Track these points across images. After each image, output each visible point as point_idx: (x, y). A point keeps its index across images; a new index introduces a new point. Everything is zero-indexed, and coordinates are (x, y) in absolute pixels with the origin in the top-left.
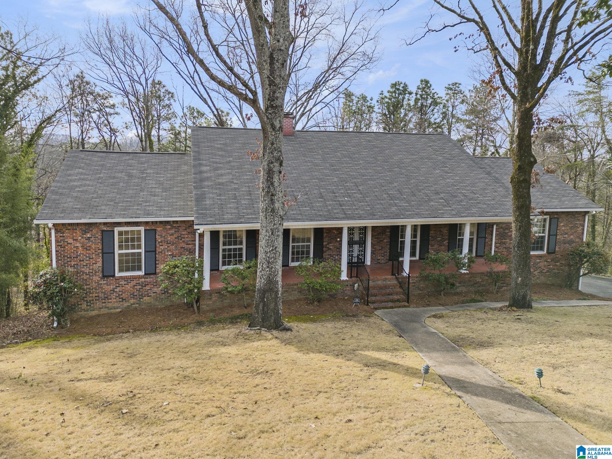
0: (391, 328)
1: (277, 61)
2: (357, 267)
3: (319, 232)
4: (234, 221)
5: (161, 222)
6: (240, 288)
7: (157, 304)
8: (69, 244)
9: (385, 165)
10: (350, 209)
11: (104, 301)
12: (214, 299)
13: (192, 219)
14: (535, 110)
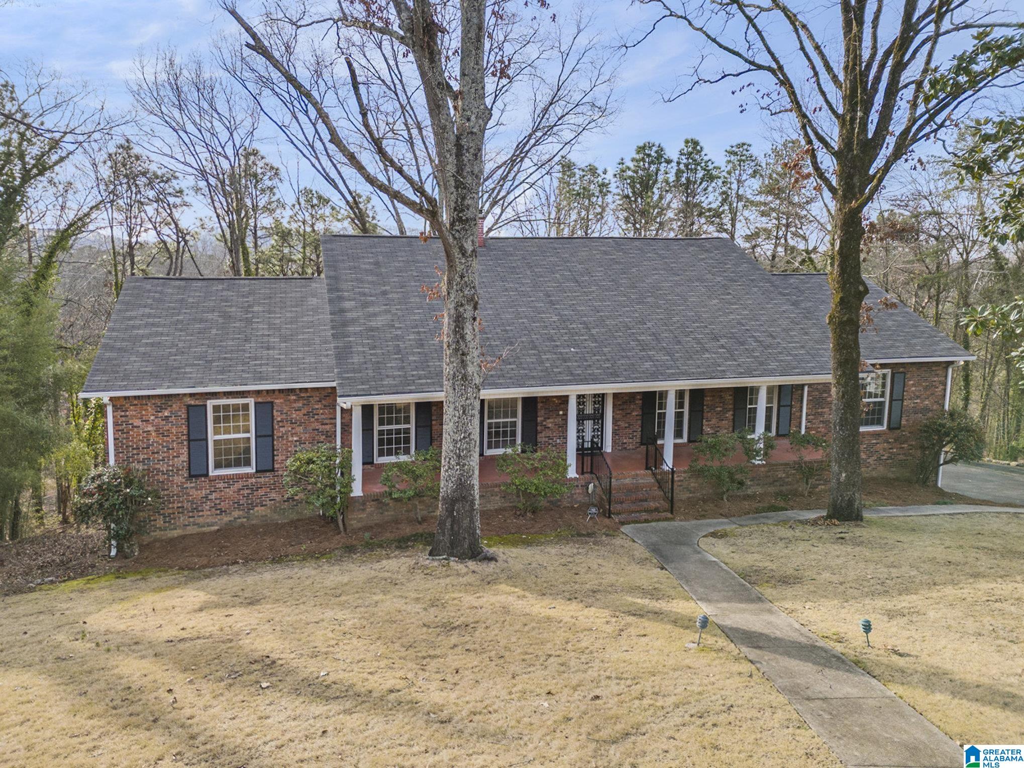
0: (648, 555)
1: (467, 150)
2: (592, 455)
3: (530, 403)
4: (400, 389)
5: (281, 391)
6: (411, 493)
7: (277, 517)
8: (136, 427)
9: (633, 293)
10: (579, 366)
11: (191, 514)
12: (369, 510)
13: (334, 384)
14: (865, 209)
